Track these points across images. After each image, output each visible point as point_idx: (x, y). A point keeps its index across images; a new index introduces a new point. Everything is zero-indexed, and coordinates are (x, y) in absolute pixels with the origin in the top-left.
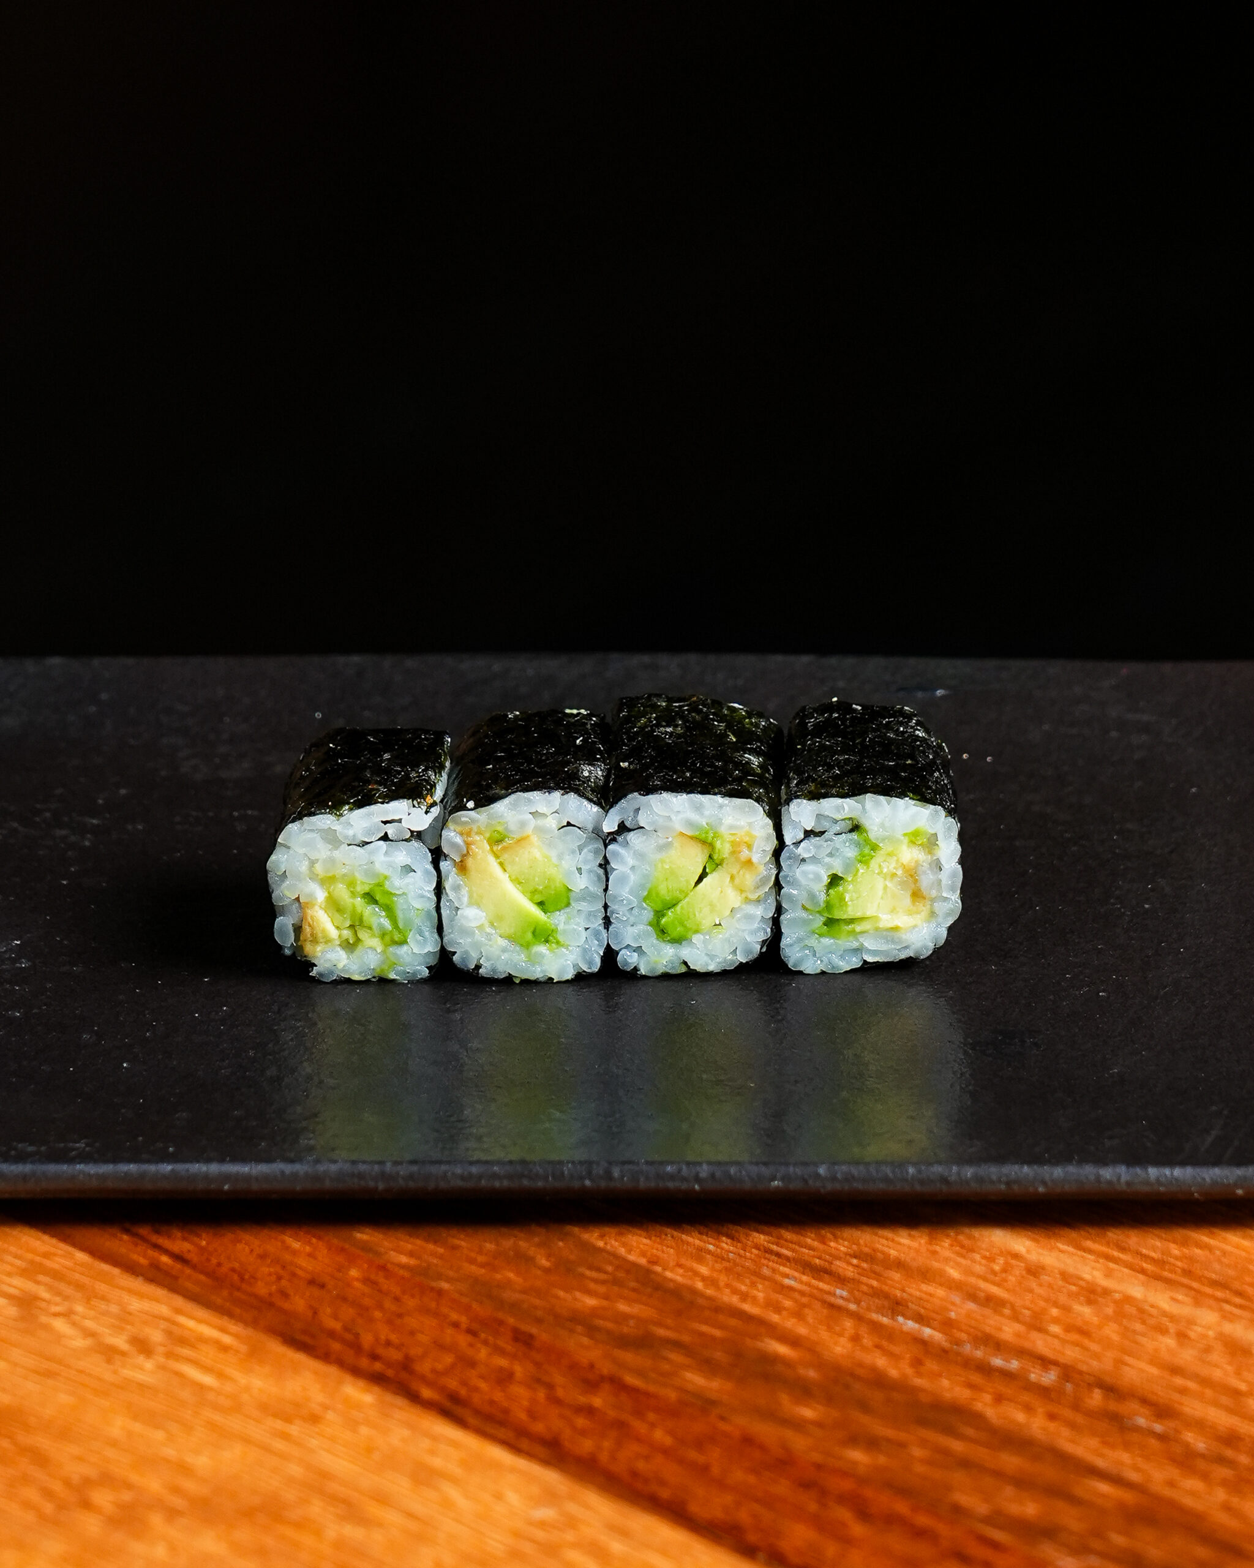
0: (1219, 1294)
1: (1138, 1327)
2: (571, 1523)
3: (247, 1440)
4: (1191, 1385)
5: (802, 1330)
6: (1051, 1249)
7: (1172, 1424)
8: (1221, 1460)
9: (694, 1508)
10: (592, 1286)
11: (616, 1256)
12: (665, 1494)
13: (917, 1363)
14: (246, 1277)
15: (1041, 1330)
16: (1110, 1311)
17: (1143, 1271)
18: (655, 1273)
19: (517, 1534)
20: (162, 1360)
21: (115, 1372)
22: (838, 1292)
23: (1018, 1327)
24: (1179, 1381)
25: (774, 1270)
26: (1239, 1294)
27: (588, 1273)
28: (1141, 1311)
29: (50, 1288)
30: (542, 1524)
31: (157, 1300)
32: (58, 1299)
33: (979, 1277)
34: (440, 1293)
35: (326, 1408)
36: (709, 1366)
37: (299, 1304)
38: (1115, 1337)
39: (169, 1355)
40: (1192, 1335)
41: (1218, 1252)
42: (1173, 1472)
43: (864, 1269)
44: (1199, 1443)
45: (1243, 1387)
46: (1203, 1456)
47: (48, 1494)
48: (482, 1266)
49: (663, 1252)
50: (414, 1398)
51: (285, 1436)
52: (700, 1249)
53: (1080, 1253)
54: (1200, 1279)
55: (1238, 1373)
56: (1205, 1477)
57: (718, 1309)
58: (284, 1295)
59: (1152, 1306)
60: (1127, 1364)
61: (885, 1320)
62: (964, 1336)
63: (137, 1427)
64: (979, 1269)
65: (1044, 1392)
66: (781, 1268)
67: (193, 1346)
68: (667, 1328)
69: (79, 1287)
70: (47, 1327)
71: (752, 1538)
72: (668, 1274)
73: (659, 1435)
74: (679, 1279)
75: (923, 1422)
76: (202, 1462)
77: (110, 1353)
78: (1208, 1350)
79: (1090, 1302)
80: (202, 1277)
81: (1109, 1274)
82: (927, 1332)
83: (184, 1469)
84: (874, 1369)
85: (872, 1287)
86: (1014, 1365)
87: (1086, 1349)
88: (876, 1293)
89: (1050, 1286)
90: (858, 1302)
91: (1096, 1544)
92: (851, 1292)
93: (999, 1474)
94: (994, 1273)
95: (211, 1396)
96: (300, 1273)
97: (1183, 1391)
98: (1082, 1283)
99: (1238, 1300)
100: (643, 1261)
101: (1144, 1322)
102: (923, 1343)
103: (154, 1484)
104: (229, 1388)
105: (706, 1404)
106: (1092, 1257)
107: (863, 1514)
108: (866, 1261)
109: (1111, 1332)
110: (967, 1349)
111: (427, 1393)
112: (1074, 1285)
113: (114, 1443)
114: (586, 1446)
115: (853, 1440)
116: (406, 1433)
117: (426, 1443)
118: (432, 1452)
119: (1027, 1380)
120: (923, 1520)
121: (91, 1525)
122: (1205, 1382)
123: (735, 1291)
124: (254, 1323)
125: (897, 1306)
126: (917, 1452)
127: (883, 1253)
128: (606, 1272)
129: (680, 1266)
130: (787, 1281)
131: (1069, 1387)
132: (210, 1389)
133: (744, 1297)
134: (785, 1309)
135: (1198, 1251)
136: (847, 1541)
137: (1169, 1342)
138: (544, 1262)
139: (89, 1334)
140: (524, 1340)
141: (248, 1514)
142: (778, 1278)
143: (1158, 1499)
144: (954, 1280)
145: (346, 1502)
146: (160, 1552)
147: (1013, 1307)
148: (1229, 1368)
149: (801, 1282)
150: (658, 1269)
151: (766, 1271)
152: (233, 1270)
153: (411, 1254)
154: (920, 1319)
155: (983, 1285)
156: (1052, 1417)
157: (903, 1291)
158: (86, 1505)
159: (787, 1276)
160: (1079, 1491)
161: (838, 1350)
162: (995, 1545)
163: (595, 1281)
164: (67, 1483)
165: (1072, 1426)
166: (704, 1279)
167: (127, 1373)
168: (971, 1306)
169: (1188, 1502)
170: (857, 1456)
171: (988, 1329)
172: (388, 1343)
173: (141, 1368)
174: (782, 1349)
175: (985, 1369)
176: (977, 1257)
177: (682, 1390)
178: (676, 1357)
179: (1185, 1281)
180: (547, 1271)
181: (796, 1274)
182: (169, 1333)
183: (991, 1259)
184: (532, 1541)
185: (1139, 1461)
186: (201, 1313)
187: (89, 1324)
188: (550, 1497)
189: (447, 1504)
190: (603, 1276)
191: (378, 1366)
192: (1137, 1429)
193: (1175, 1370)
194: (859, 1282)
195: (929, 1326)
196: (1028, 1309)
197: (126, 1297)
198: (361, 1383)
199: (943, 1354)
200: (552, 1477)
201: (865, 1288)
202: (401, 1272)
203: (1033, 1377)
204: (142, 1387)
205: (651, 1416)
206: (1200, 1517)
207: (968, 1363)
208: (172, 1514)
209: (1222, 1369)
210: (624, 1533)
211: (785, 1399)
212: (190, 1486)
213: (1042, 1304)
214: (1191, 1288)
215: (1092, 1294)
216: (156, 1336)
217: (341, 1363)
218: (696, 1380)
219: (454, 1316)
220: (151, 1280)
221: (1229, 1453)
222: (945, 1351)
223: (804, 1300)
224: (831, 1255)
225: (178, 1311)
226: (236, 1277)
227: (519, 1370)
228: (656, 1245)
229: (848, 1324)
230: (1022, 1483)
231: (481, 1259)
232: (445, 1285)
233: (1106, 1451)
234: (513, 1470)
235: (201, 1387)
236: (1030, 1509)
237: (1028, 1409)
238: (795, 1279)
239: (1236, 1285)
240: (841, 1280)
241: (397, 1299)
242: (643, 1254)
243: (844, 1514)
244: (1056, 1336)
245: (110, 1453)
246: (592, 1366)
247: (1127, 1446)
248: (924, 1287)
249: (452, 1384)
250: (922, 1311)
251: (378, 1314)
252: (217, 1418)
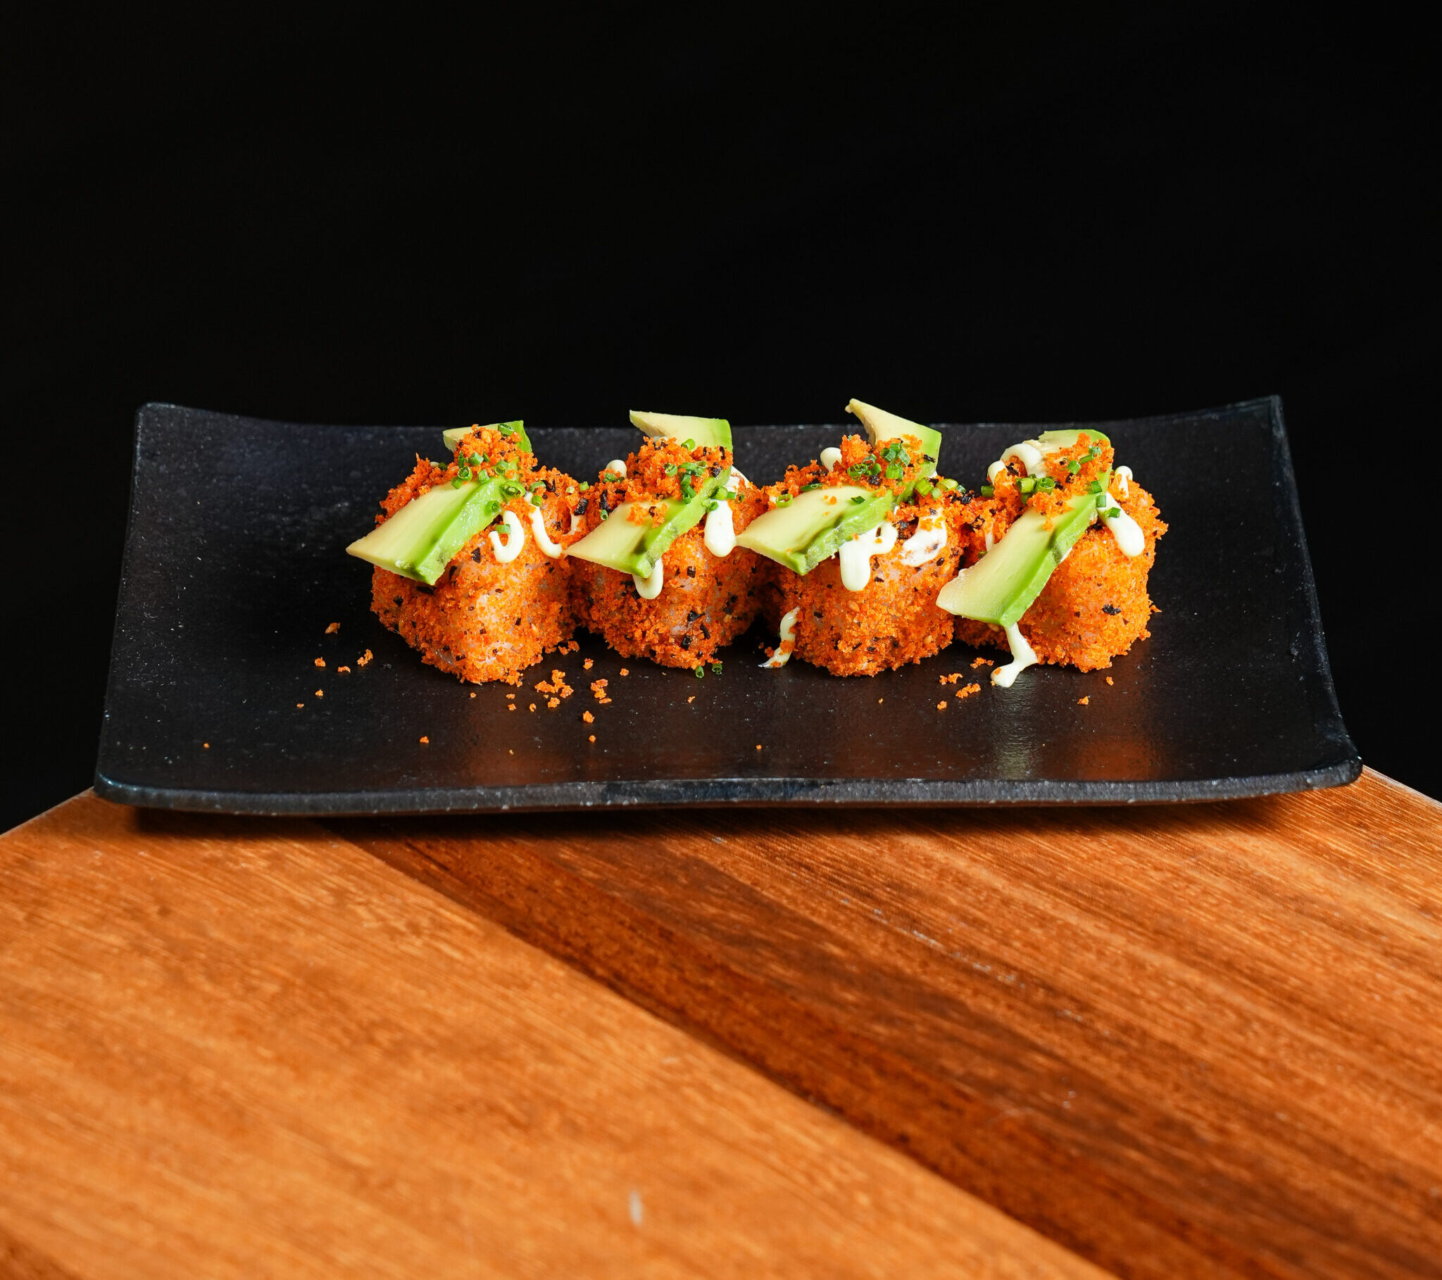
0: (1127, 924)
1: (1072, 945)
2: (689, 1068)
3: (480, 1000)
4: (1103, 988)
5: (850, 938)
6: (1019, 886)
7: (1087, 1015)
8: (1120, 1043)
9: (770, 1062)
10: (714, 899)
11: (730, 878)
12: (751, 1050)
13: (924, 964)
14: (486, 883)
15: (1007, 944)
16: (1054, 933)
17: (1078, 905)
18: (757, 892)
19: (652, 1074)
20: (427, 939)
21: (396, 947)
22: (876, 911)
23: (993, 942)
24: (1096, 985)
25: (834, 893)
26: (1141, 924)
27: (712, 890)
28: (1075, 934)
29: (357, 885)
30: (669, 1069)
31: (426, 896)
32: (361, 893)
33: (970, 904)
34: (613, 899)
35: (533, 979)
36: (787, 961)
37: (520, 903)
38: (1056, 952)
39: (432, 936)
40: (1107, 953)
41: (1129, 894)
42: (1087, 1051)
43: (894, 895)
44: (1106, 1032)
45: (1138, 991)
46: (1107, 1040)
47: (346, 1031)
48: (643, 881)
49: (762, 877)
50: (591, 974)
51: (505, 998)
52: (786, 876)
53: (1037, 890)
54: (1115, 912)
55: (1135, 982)
56: (1108, 1055)
57: (796, 919)
58: (511, 897)
59: (1083, 931)
60: (1063, 972)
61: (905, 932)
62: (956, 947)
63: (408, 987)
64: (970, 898)
65: (1006, 989)
66: (840, 892)
67: (448, 931)
68: (761, 931)
69: (376, 884)
70: (353, 913)
71: (807, 1084)
72: (764, 893)
73: (750, 1008)
74: (771, 897)
75: (925, 1007)
76: (449, 1013)
77: (393, 933)
78: (1117, 964)
79: (1041, 926)
80: (457, 881)
81: (1055, 907)
82: (933, 942)
83: (437, 1018)
84: (896, 967)
85: (898, 908)
86: (988, 969)
87: (1036, 959)
88: (902, 913)
89: (1016, 913)
90: (888, 919)
91: (1032, 1099)
92: (884, 911)
93: (972, 1046)
94: (980, 902)
95: (458, 966)
96: (522, 881)
97: (1098, 993)
98: (1038, 912)
99: (1139, 929)
100: (748, 883)
101: (1076, 942)
102: (929, 950)
103: (417, 1028)
104: (470, 961)
105: (782, 987)
106: (1045, 894)
107: (881, 1071)
108: (896, 890)
109: (1054, 948)
110: (958, 956)
111: (600, 971)
112: (1033, 913)
113: (391, 998)
114: (702, 1013)
115: (877, 1018)
116: (584, 999)
117: (597, 1007)
118: (601, 1014)
119: (996, 980)
120: (920, 1077)
121: (374, 1055)
122: (1113, 987)
123: (808, 907)
124: (488, 916)
125: (914, 923)
126: (919, 1028)
127: (907, 884)
128: (723, 890)
129: (772, 887)
130: (842, 902)
131: (1023, 986)
132: (458, 961)
133: (814, 911)
134: (839, 921)
135: (1116, 893)
136: (868, 1089)
137: (1092, 957)
138: (684, 881)
139: (380, 918)
140: (666, 935)
141: (478, 1051)
142: (837, 899)
143: (1076, 1069)
144: (953, 906)
145: (542, 1047)
146: (418, 1077)
147: (990, 928)
148: (1130, 978)
149: (852, 903)
150: (758, 889)
151: (829, 894)
152: (477, 877)
153: (596, 871)
154: (929, 933)
155: (972, 910)
156: (1010, 1007)
157: (919, 912)
158: (371, 1041)
159: (843, 898)
160: (1023, 1061)
161: (873, 952)
162: (966, 1097)
163: (717, 895)
164: (360, 1024)
165: (1023, 1014)
166: (788, 897)
167: (404, 947)
168: (963, 925)
169: (1095, 1072)
170: (880, 1029)
171: (972, 942)
172: (577, 934)
173: (413, 945)
174: (836, 951)
175: (968, 971)
176: (970, 890)
177: (767, 976)
178: (765, 953)
179: (1106, 913)
180: (685, 887)
181: (849, 897)
182: (433, 920)
183: (978, 892)
184: (662, 1079)
185: (1065, 1042)
186: (455, 907)
187: (380, 911)
188: (676, 1049)
189: (608, 1051)
190: (721, 892)
191: (569, 950)
192: (1066, 1018)
193: (1094, 977)
194: (890, 905)
195: (933, 938)
196: (1000, 929)
197: (406, 893)
198: (557, 962)
199: (942, 959)
200: (678, 1035)
201: (894, 909)
202: (589, 884)
203: (1000, 978)
204: (413, 958)
205: (747, 995)
206: (1102, 1083)
207: (960, 967)
208: (428, 1049)
209: (1125, 978)
210: (723, 1077)
211: (835, 986)
212: (441, 1030)
213: (1010, 926)
214: (1108, 919)
215: (1043, 920)
216: (424, 922)
217: (545, 948)
218: (777, 969)
219: (622, 917)
220: (423, 882)
221: (1124, 1038)
222: (943, 957)
223: (853, 916)
224: (873, 884)
225: (440, 905)
226: (479, 882)
227: (661, 957)
228: (758, 872)
229: (881, 934)
230: (987, 1053)
231: (642, 876)
232: (617, 894)
233: (1045, 1034)
234: (653, 1029)
235: (451, 959)
236: (990, 1072)
237: (995, 1000)
238: (848, 900)
239: (1139, 918)
240: (879, 903)
241: (584, 903)
242: (749, 878)
243: (868, 1070)
244: (1017, 950)
245: (389, 1005)
246: (710, 956)
247: (1058, 1030)
248: (933, 910)
249: (617, 965)
250: (930, 927)
251: (571, 913)
252: (461, 983)
